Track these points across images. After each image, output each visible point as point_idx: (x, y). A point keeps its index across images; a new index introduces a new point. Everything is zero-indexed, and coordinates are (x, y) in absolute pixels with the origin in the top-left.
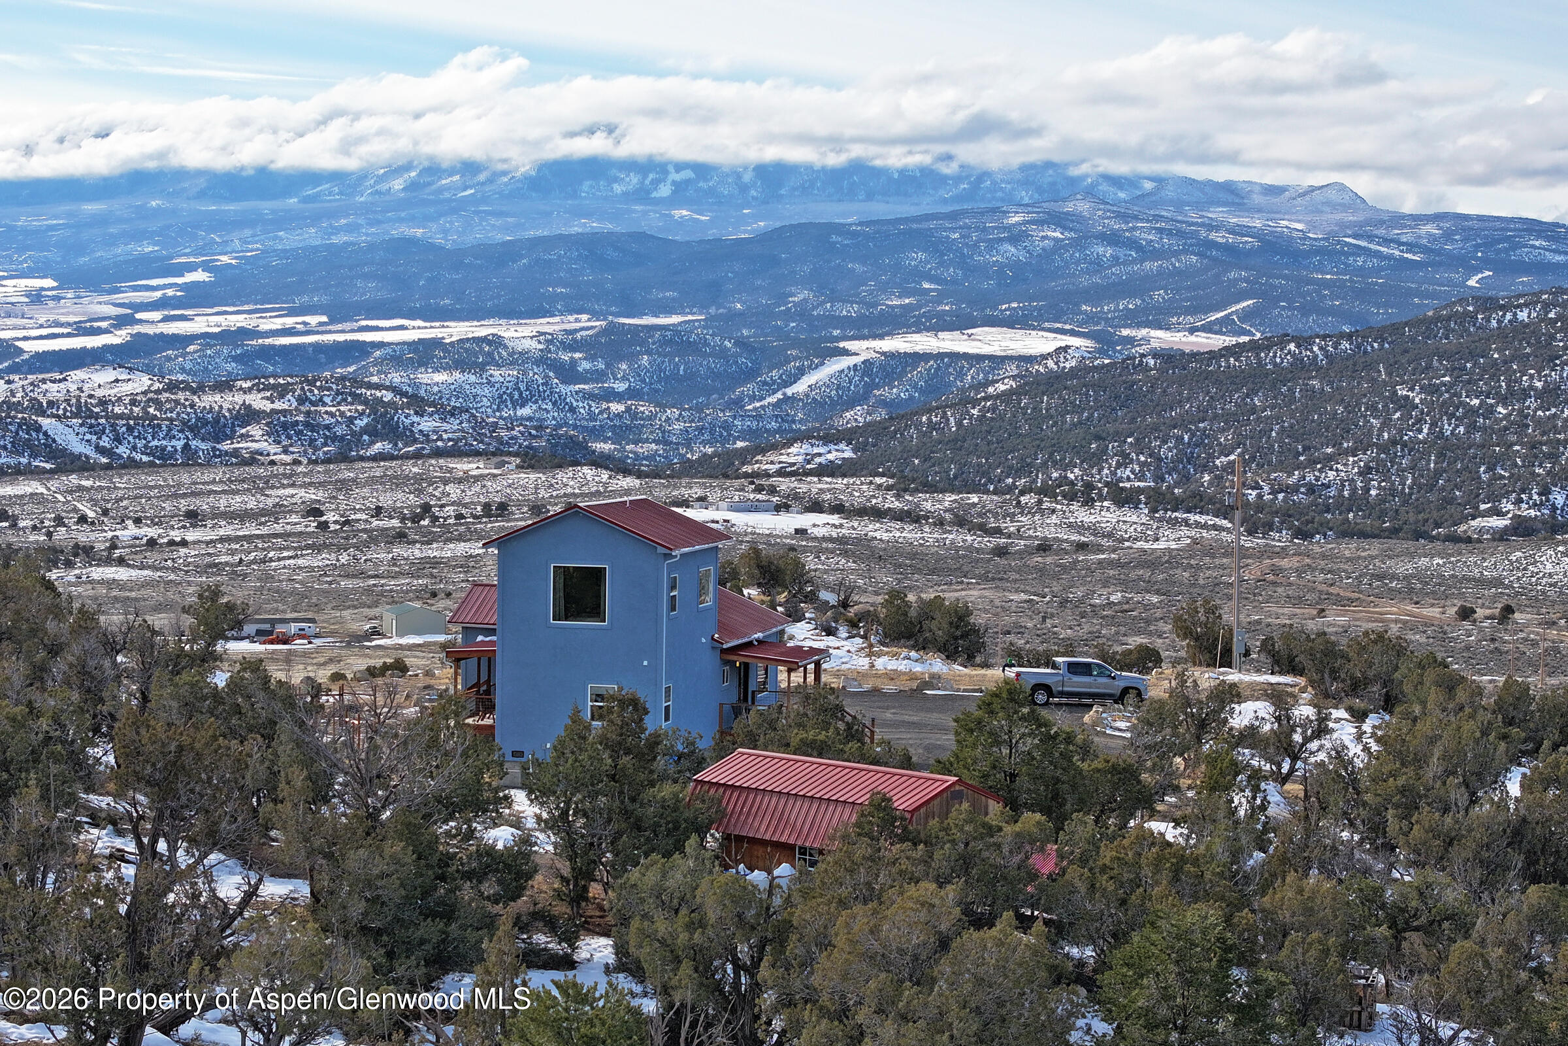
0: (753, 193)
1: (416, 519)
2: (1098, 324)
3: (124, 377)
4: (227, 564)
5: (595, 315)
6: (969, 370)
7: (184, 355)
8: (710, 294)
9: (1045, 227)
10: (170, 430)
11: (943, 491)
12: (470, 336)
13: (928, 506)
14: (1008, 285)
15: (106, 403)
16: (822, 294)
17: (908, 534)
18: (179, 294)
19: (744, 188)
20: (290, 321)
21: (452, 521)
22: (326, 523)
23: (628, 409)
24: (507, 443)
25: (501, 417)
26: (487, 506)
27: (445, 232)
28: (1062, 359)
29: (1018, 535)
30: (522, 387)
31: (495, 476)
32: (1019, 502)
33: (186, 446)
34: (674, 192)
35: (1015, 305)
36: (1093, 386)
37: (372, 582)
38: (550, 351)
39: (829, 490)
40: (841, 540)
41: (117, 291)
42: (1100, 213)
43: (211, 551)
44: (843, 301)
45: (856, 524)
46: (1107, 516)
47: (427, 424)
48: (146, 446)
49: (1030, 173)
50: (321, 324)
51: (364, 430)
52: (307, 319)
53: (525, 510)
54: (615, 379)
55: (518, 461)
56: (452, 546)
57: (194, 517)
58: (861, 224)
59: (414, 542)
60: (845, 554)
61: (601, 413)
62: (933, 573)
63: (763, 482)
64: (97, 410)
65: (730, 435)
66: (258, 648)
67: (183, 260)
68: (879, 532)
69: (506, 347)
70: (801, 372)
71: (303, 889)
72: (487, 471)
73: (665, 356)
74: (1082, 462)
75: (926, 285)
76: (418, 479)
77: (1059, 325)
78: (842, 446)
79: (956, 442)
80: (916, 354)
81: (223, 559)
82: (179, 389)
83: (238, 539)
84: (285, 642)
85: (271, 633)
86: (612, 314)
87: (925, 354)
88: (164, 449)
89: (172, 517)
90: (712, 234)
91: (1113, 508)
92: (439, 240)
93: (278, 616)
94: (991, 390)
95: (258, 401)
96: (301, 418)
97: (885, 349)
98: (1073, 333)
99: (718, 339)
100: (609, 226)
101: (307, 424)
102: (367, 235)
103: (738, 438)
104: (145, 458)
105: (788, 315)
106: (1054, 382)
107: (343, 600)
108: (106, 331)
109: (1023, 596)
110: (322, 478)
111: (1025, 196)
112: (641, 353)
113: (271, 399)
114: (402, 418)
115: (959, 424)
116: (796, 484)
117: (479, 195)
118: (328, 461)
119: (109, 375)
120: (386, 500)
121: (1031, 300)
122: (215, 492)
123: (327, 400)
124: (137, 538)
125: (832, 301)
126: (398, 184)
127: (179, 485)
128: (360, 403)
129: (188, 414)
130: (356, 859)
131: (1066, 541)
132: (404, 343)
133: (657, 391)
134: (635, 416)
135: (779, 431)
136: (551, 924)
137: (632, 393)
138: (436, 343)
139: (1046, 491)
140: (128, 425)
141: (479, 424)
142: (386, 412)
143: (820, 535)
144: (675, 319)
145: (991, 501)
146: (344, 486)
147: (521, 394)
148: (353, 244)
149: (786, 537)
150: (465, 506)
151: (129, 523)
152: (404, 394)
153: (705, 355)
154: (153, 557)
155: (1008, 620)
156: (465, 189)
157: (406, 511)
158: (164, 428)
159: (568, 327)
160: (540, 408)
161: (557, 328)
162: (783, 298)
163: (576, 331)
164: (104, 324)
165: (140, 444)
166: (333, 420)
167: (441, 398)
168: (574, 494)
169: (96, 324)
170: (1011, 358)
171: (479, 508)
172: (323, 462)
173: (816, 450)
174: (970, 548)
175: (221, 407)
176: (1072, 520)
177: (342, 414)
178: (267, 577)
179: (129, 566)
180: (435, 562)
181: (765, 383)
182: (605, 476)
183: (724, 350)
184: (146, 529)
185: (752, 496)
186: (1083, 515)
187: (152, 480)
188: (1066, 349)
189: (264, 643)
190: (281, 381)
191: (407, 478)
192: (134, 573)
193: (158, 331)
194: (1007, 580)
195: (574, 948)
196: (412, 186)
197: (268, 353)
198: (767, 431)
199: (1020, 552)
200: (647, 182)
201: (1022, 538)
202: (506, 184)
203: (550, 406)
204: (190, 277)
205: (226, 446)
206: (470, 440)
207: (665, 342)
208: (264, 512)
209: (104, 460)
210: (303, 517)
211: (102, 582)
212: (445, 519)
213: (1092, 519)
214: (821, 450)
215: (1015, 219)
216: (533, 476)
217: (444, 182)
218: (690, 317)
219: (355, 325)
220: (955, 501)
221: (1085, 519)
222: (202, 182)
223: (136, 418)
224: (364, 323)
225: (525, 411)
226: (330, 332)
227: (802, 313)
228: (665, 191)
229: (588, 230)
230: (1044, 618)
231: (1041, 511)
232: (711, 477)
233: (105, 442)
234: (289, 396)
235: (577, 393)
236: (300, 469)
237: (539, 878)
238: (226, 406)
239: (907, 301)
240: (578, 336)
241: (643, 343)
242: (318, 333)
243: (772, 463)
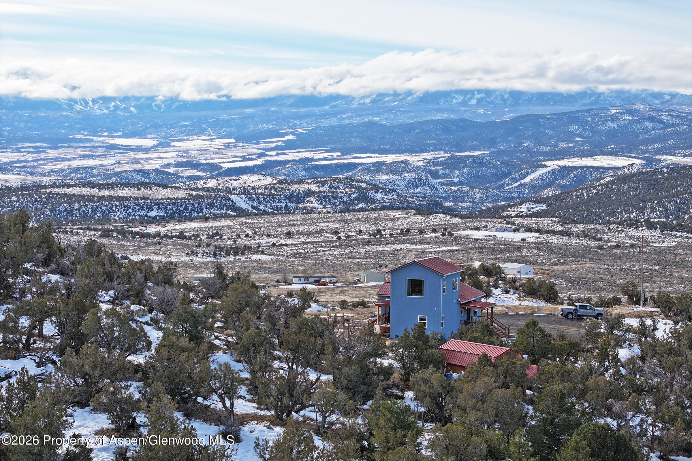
0: (509, 102)
1: (375, 235)
2: (646, 154)
3: (262, 178)
4: (302, 253)
5: (446, 151)
6: (594, 173)
7: (285, 169)
8: (492, 142)
9: (625, 115)
10: (280, 199)
11: (580, 223)
12: (397, 160)
13: (574, 229)
14: (610, 139)
15: (255, 188)
16: (536, 143)
17: (565, 241)
18: (283, 144)
19: (505, 101)
20: (326, 155)
21: (388, 236)
22: (340, 237)
23: (459, 189)
24: (411, 203)
25: (409, 193)
26: (402, 230)
27: (387, 119)
28: (630, 169)
29: (609, 241)
30: (417, 181)
31: (405, 218)
32: (609, 228)
33: (286, 206)
34: (477, 103)
35: (613, 146)
36: (641, 180)
37: (357, 260)
38: (428, 166)
39: (535, 223)
40: (539, 243)
41: (259, 143)
42: (647, 109)
43: (296, 248)
44: (544, 146)
45: (545, 237)
46: (644, 233)
47: (379, 196)
48: (270, 206)
49: (619, 94)
50: (338, 156)
51: (355, 199)
52: (333, 154)
53: (417, 231)
54: (454, 177)
55: (415, 211)
56: (388, 246)
57: (289, 234)
58: (551, 114)
59: (373, 245)
60: (539, 249)
61: (448, 191)
62: (572, 257)
63: (509, 220)
64: (251, 191)
65: (499, 199)
66: (315, 287)
67: (284, 131)
68: (554, 240)
69: (411, 165)
70: (527, 174)
71: (331, 377)
72: (402, 216)
73: (473, 168)
74: (636, 211)
75: (577, 139)
76: (376, 219)
77: (631, 155)
78: (542, 204)
79: (587, 203)
80: (573, 166)
81: (301, 251)
82: (283, 183)
83: (307, 243)
84: (325, 285)
85: (319, 281)
86: (453, 151)
87: (576, 166)
88: (277, 207)
89: (281, 234)
90: (492, 119)
91: (646, 230)
92: (384, 122)
93: (322, 275)
94: (602, 181)
95: (314, 188)
96: (330, 194)
97: (561, 165)
98: (636, 158)
99: (494, 161)
100: (451, 116)
101: (333, 197)
102: (356, 120)
103: (502, 200)
104: (270, 210)
105: (522, 151)
106: (626, 178)
107: (346, 268)
108: (255, 159)
109: (606, 267)
110: (339, 219)
111: (617, 102)
112: (463, 167)
113: (319, 187)
114: (370, 194)
115: (588, 196)
116: (522, 221)
117: (400, 104)
118: (341, 212)
119: (256, 177)
120: (363, 227)
121: (619, 144)
122: (298, 225)
123: (341, 187)
124: (268, 243)
125: (540, 145)
126: (368, 101)
127: (284, 222)
128: (354, 188)
129: (287, 193)
130: (345, 370)
131: (627, 243)
132: (371, 163)
133: (470, 182)
134: (461, 192)
135: (518, 197)
136: (397, 387)
137: (460, 183)
138: (383, 163)
139: (621, 223)
140: (264, 197)
141: (399, 196)
142: (364, 192)
143: (531, 241)
144: (478, 153)
145: (598, 227)
146: (347, 222)
147: (416, 183)
148: (350, 124)
149: (517, 242)
150: (394, 230)
151: (265, 237)
152: (370, 184)
153: (489, 167)
154: (274, 250)
155: (598, 276)
156: (395, 102)
157: (371, 232)
158: (278, 198)
159: (435, 156)
160: (424, 189)
161: (431, 157)
162: (520, 144)
163: (438, 158)
164: (254, 157)
165: (268, 205)
166: (343, 195)
167: (385, 185)
168: (436, 225)
169: (250, 157)
170: (611, 168)
171: (399, 231)
172: (339, 212)
173: (531, 206)
174: (589, 247)
175: (299, 190)
176: (630, 235)
177: (346, 192)
178: (318, 259)
179: (265, 254)
180: (382, 253)
181: (513, 178)
182: (448, 217)
183: (497, 165)
184: (271, 239)
185: (505, 226)
186: (634, 233)
187: (273, 219)
188: (632, 165)
189: (317, 285)
190: (323, 180)
191: (371, 218)
192: (268, 257)
193: (275, 159)
194: (601, 260)
195: (404, 394)
196: (374, 101)
197: (317, 167)
198: (514, 197)
199: (608, 248)
200: (466, 98)
201: (610, 242)
202: (411, 100)
203: (428, 188)
204: (287, 138)
205: (301, 205)
206: (396, 202)
207: (473, 162)
208: (316, 232)
209: (255, 211)
210: (331, 234)
211: (255, 261)
212: (386, 235)
213: (638, 234)
214: (534, 206)
215: (613, 112)
216: (420, 218)
217: (386, 99)
218: (483, 152)
219: (352, 156)
220: (585, 227)
221: (635, 234)
222: (291, 101)
223: (266, 195)
224: (355, 155)
225: (418, 190)
226: (342, 159)
227: (528, 150)
228: (473, 102)
229: (443, 118)
230: (612, 276)
231: (618, 231)
232: (489, 218)
233: (255, 204)
234: (326, 186)
235: (438, 183)
236: (330, 215)
237: (395, 375)
238: (301, 190)
239: (570, 145)
240: (439, 160)
241: (465, 163)
242: (337, 159)
243: (514, 211)
